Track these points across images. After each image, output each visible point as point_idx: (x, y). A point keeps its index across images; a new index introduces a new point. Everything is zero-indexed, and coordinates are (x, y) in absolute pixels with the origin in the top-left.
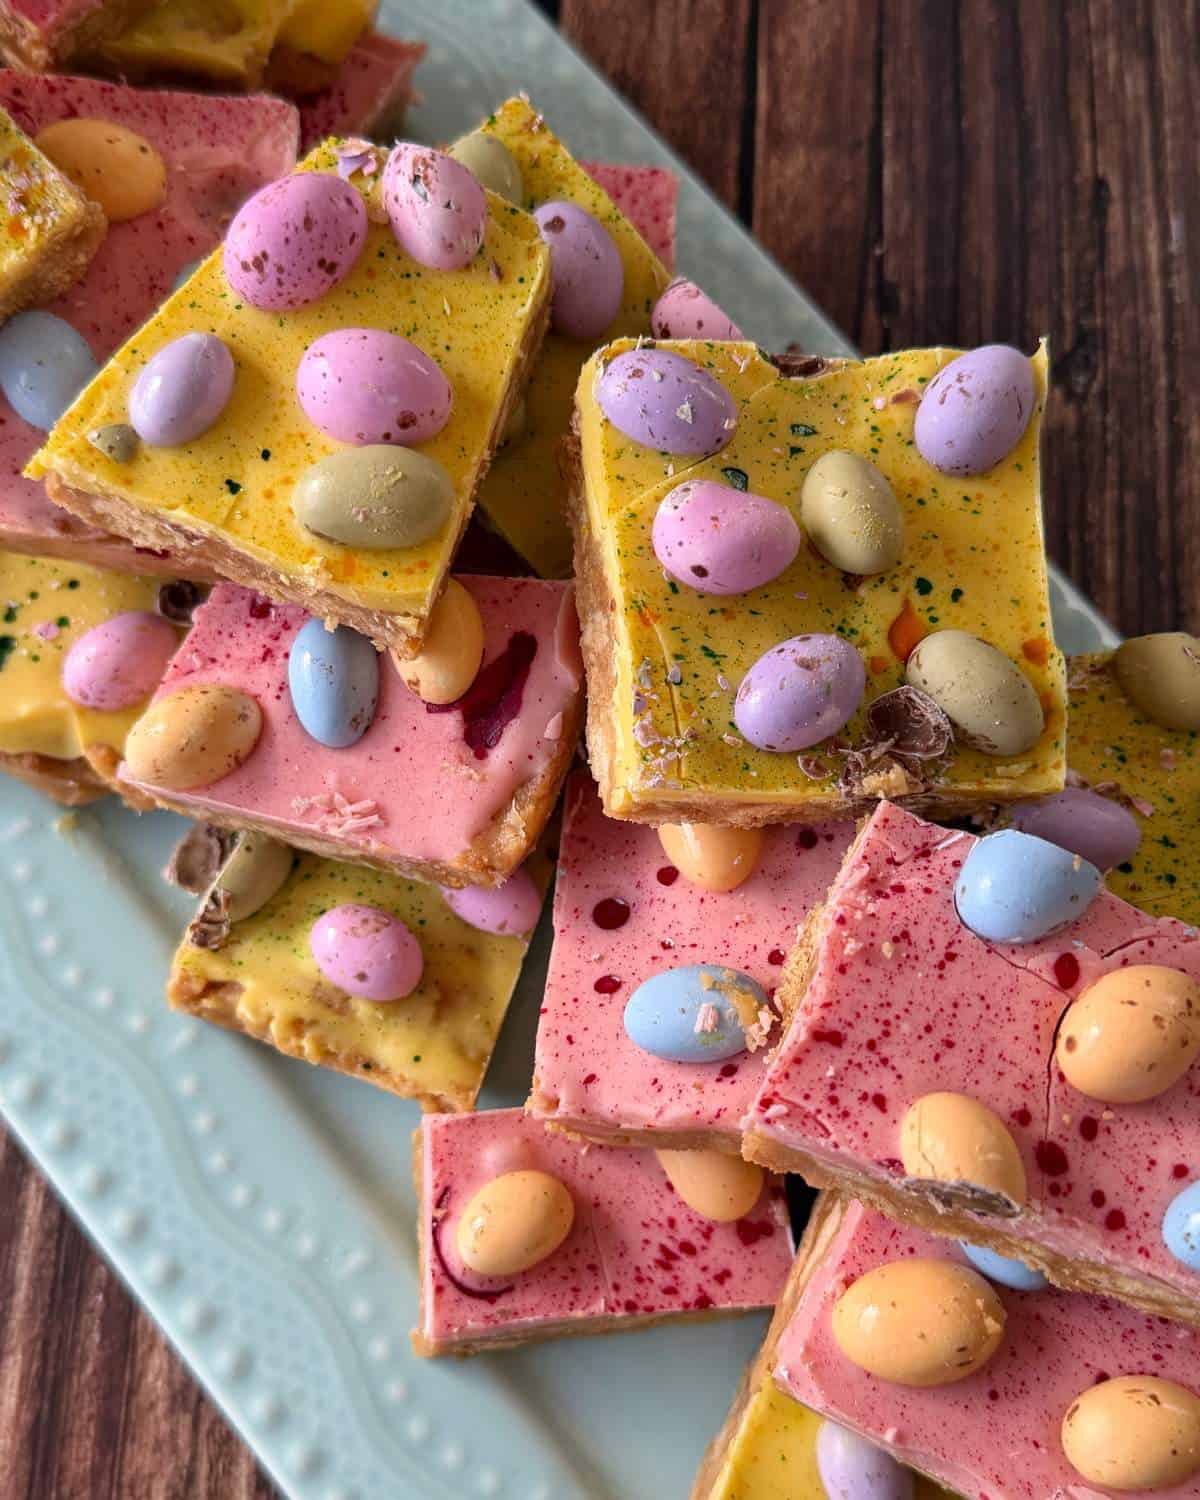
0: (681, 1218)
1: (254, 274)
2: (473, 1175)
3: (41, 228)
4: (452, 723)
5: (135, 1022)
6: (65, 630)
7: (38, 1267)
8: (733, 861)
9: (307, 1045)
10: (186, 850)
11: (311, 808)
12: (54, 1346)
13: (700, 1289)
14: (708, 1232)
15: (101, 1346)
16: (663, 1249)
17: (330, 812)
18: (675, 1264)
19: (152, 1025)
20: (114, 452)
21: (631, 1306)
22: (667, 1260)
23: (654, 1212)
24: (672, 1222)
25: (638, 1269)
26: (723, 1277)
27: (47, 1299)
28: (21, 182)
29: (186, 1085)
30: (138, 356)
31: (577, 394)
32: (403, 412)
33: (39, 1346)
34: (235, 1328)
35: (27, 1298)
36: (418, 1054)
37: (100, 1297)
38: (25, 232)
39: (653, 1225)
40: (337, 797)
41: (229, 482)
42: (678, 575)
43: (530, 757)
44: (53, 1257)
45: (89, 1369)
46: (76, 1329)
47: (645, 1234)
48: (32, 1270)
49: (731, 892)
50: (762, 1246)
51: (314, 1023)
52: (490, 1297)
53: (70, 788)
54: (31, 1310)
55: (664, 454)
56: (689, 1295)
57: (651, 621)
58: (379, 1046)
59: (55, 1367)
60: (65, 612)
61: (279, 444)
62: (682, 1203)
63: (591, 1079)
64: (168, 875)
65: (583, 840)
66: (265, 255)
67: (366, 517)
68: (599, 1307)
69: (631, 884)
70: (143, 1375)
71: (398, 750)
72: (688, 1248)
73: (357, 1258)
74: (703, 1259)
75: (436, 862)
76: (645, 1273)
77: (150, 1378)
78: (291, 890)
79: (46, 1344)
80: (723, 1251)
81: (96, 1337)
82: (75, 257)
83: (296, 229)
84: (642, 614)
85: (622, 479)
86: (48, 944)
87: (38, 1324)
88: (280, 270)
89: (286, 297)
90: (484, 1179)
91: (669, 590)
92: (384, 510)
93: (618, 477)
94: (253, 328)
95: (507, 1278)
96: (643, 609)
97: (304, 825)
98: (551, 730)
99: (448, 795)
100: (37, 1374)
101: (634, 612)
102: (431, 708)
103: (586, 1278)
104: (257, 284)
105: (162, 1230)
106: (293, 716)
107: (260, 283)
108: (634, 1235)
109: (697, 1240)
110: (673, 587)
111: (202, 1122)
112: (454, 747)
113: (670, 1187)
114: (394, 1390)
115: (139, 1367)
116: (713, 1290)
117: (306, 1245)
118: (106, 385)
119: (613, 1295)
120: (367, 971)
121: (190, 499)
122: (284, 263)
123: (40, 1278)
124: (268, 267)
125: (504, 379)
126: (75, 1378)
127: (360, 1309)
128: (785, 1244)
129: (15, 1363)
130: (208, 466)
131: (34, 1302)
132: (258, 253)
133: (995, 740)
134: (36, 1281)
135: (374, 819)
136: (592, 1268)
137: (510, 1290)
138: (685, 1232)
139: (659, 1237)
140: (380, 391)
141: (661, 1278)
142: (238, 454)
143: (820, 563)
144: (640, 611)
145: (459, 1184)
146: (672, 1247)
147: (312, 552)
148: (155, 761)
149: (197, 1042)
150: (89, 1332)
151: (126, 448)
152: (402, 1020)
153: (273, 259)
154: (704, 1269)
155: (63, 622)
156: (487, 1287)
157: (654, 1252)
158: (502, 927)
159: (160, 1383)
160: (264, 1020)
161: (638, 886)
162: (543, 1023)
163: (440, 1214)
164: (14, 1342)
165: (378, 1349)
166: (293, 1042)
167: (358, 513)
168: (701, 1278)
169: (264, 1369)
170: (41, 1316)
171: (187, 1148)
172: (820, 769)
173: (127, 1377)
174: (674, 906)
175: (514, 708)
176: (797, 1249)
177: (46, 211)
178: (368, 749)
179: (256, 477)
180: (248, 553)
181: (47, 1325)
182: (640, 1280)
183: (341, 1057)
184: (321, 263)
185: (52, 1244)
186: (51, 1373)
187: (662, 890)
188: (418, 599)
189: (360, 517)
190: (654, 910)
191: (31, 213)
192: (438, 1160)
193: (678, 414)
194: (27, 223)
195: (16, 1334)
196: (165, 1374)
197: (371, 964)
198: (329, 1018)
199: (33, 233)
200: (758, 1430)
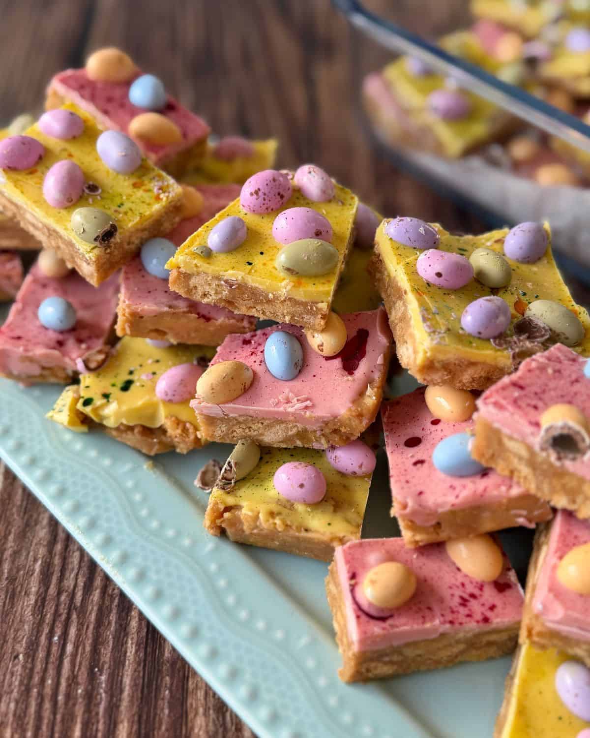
0: (467, 582)
1: (255, 196)
2: (365, 567)
3: (167, 197)
4: (337, 363)
5: (186, 542)
6: (155, 376)
7: (134, 680)
8: (465, 404)
9: (278, 521)
10: (204, 474)
11: (279, 402)
12: (144, 717)
13: (482, 614)
14: (481, 588)
15: (169, 716)
16: (462, 598)
17: (287, 403)
18: (468, 604)
19: (194, 543)
20: (203, 253)
21: (451, 622)
22: (464, 602)
23: (453, 581)
24: (463, 585)
25: (451, 608)
26: (492, 608)
27: (140, 695)
28: (160, 183)
29: (213, 567)
30: (209, 228)
31: (376, 239)
32: (317, 229)
33: (136, 718)
34: (248, 676)
35: (129, 695)
36: (330, 522)
37: (167, 692)
38: (162, 199)
39: (454, 587)
40: (291, 395)
41: (248, 263)
42: (430, 280)
43: (372, 372)
44: (141, 674)
45: (164, 728)
46: (155, 708)
47: (451, 592)
48: (131, 681)
49: (466, 421)
50: (508, 593)
51: (279, 514)
52: (383, 619)
53: (154, 443)
54: (131, 701)
55: (415, 248)
56: (479, 617)
57: (422, 295)
58: (310, 521)
59: (145, 728)
60: (154, 370)
61: (267, 250)
62: (466, 576)
63: (421, 493)
64: (197, 483)
65: (393, 423)
66: (259, 189)
67: (308, 258)
68: (437, 622)
69: (420, 430)
70: (192, 729)
71: (314, 376)
72: (473, 596)
73: (304, 641)
74: (482, 600)
75: (336, 417)
76: (455, 609)
77: (196, 730)
78: (260, 467)
79: (140, 717)
80: (490, 595)
81: (166, 711)
82: (174, 218)
83: (270, 181)
84: (418, 292)
85: (400, 255)
86: (144, 512)
87: (135, 707)
88: (265, 194)
89: (265, 206)
90: (371, 567)
91: (427, 285)
92: (315, 255)
93: (399, 255)
94: (251, 220)
95: (391, 610)
96: (418, 291)
97: (276, 409)
98: (380, 360)
99: (339, 388)
100: (136, 731)
101: (415, 291)
102: (328, 358)
103: (427, 612)
104: (256, 200)
105: (206, 633)
106: (267, 371)
107: (257, 199)
108: (446, 593)
109: (476, 592)
110: (428, 284)
111: (222, 583)
112: (339, 371)
113: (459, 569)
114: (332, 701)
115: (190, 725)
116: (489, 614)
117: (279, 635)
118: (198, 236)
119: (442, 619)
120: (305, 483)
121: (234, 267)
122: (266, 192)
123: (136, 685)
124: (260, 193)
125: (349, 231)
126: (156, 733)
127: (310, 664)
128: (518, 592)
129: (123, 728)
130: (239, 258)
131: (133, 697)
132: (257, 189)
133: (568, 335)
134: (134, 685)
135: (308, 403)
136: (429, 609)
137: (391, 616)
138: (470, 589)
139: (458, 593)
140: (309, 222)
141: (463, 611)
142: (250, 254)
143: (481, 286)
144: (417, 292)
145: (359, 571)
146: (466, 596)
147: (284, 279)
148: (212, 384)
149: (216, 548)
150: (163, 709)
151: (207, 254)
152: (320, 511)
153: (262, 191)
154: (483, 605)
155: (154, 373)
156: (382, 615)
157: (457, 601)
158: (360, 466)
159: (201, 733)
160: (256, 514)
161: (423, 429)
162: (392, 481)
163: (353, 582)
164: (122, 717)
165: (322, 682)
166: (271, 521)
167: (305, 257)
168: (483, 609)
169: (265, 695)
170: (136, 704)
171: (216, 595)
172: (500, 345)
173: (184, 732)
174: (442, 430)
175: (363, 354)
176: (525, 592)
177: (169, 192)
178: (302, 377)
179: (258, 260)
180: (257, 285)
181: (140, 708)
182: (453, 612)
183: (294, 527)
184: (279, 194)
185: (141, 668)
186: (143, 731)
187: (434, 427)
188: (328, 293)
189: (306, 258)
190: (433, 435)
191: (164, 192)
192: (348, 562)
193: (419, 230)
194: (162, 196)
195: (124, 713)
196: (204, 728)
197: (305, 479)
198: (286, 511)
199: (165, 199)
200: (525, 682)
